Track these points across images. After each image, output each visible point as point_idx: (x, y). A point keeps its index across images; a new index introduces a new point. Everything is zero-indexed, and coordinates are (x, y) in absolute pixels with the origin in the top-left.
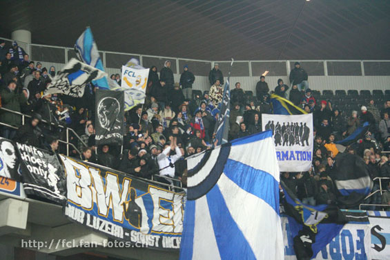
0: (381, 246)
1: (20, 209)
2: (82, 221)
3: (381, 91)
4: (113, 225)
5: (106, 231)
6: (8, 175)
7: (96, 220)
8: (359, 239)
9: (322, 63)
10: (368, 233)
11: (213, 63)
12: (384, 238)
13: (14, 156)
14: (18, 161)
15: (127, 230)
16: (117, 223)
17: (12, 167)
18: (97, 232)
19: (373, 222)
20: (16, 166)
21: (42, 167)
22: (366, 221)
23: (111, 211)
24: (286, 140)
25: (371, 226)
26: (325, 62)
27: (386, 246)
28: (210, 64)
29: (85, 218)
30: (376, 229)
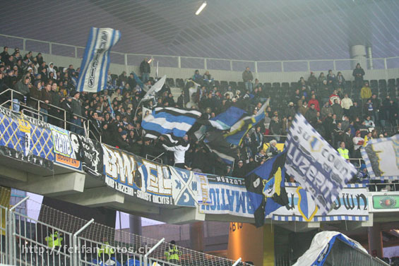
1: (81, 179)
2: (113, 187)
4: (128, 188)
5: (125, 192)
6: (75, 158)
7: (120, 185)
13: (78, 144)
14: (81, 148)
15: (135, 190)
16: (130, 186)
17: (77, 152)
18: (120, 193)
20: (79, 151)
23: (126, 179)
29: (115, 185)
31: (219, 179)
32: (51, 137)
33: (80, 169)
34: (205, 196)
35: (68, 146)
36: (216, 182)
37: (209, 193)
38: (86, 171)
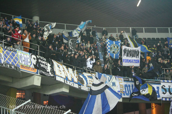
0: (165, 92)
1: (38, 79)
3: (163, 38)
4: (74, 84)
5: (72, 85)
6: (34, 67)
7: (68, 82)
8: (157, 90)
9: (143, 29)
10: (160, 88)
11: (104, 28)
12: (166, 90)
13: (36, 60)
14: (37, 62)
15: (79, 85)
16: (76, 83)
17: (35, 64)
19: (162, 84)
20: (36, 64)
21: (45, 65)
22: (160, 84)
23: (73, 79)
24: (130, 55)
25: (161, 85)
26: (144, 28)
27: (167, 92)
28: (103, 29)
29: (64, 81)
30: (163, 87)
31: (130, 79)
32: (17, 55)
33: (37, 73)
34: (122, 89)
35: (29, 60)
36: (128, 81)
37: (124, 87)
38: (41, 75)
